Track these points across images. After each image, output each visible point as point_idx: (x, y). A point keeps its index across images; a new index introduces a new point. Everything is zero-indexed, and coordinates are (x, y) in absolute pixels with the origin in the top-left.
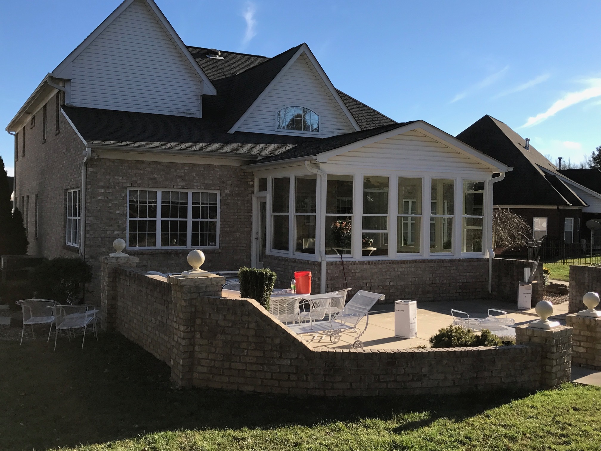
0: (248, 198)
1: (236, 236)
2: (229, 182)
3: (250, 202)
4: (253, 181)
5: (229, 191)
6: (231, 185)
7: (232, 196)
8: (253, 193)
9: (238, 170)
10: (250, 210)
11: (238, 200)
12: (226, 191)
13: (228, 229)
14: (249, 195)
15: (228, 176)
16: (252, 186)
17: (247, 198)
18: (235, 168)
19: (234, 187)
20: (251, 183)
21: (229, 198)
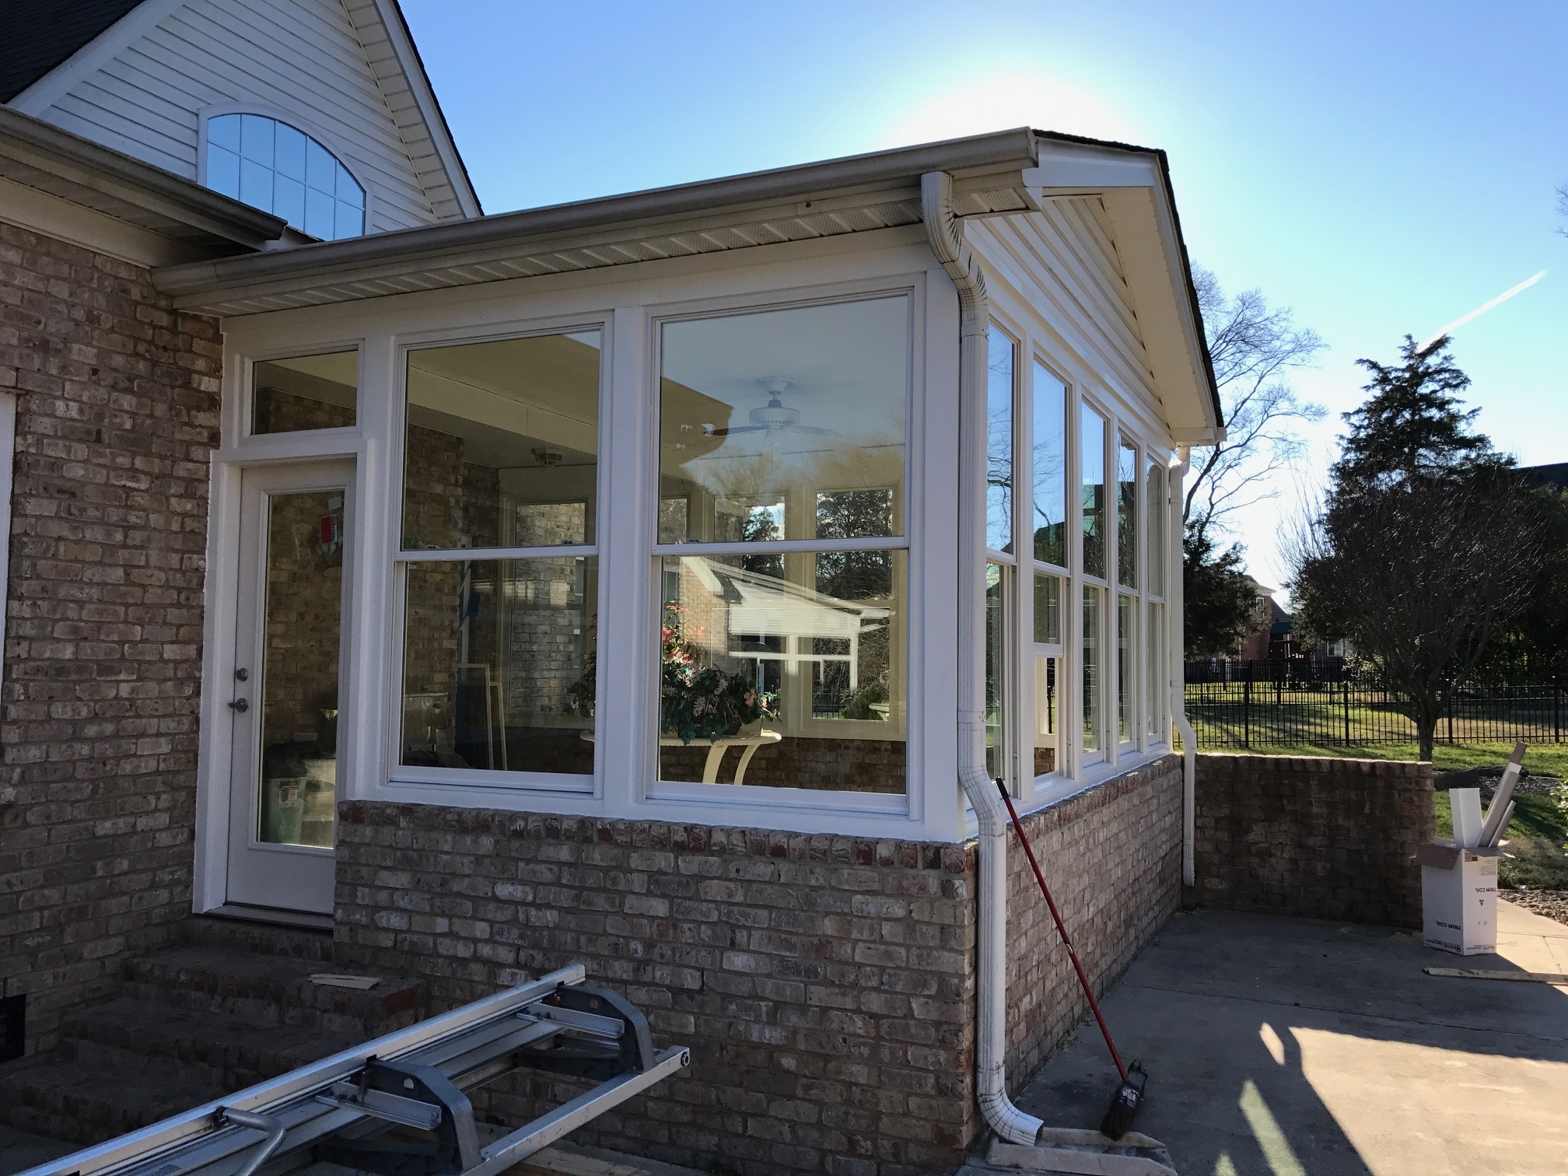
0: (191, 465)
1: (112, 694)
2: (84, 354)
3: (195, 489)
4: (215, 371)
5: (81, 411)
6: (95, 372)
7: (98, 440)
8: (214, 439)
9: (136, 293)
10: (195, 541)
11: (133, 472)
12: (60, 405)
13: (68, 653)
14: (197, 453)
15: (79, 314)
16: (212, 402)
17: (182, 469)
18: (123, 273)
19: (114, 387)
20: (207, 384)
21: (81, 451)
